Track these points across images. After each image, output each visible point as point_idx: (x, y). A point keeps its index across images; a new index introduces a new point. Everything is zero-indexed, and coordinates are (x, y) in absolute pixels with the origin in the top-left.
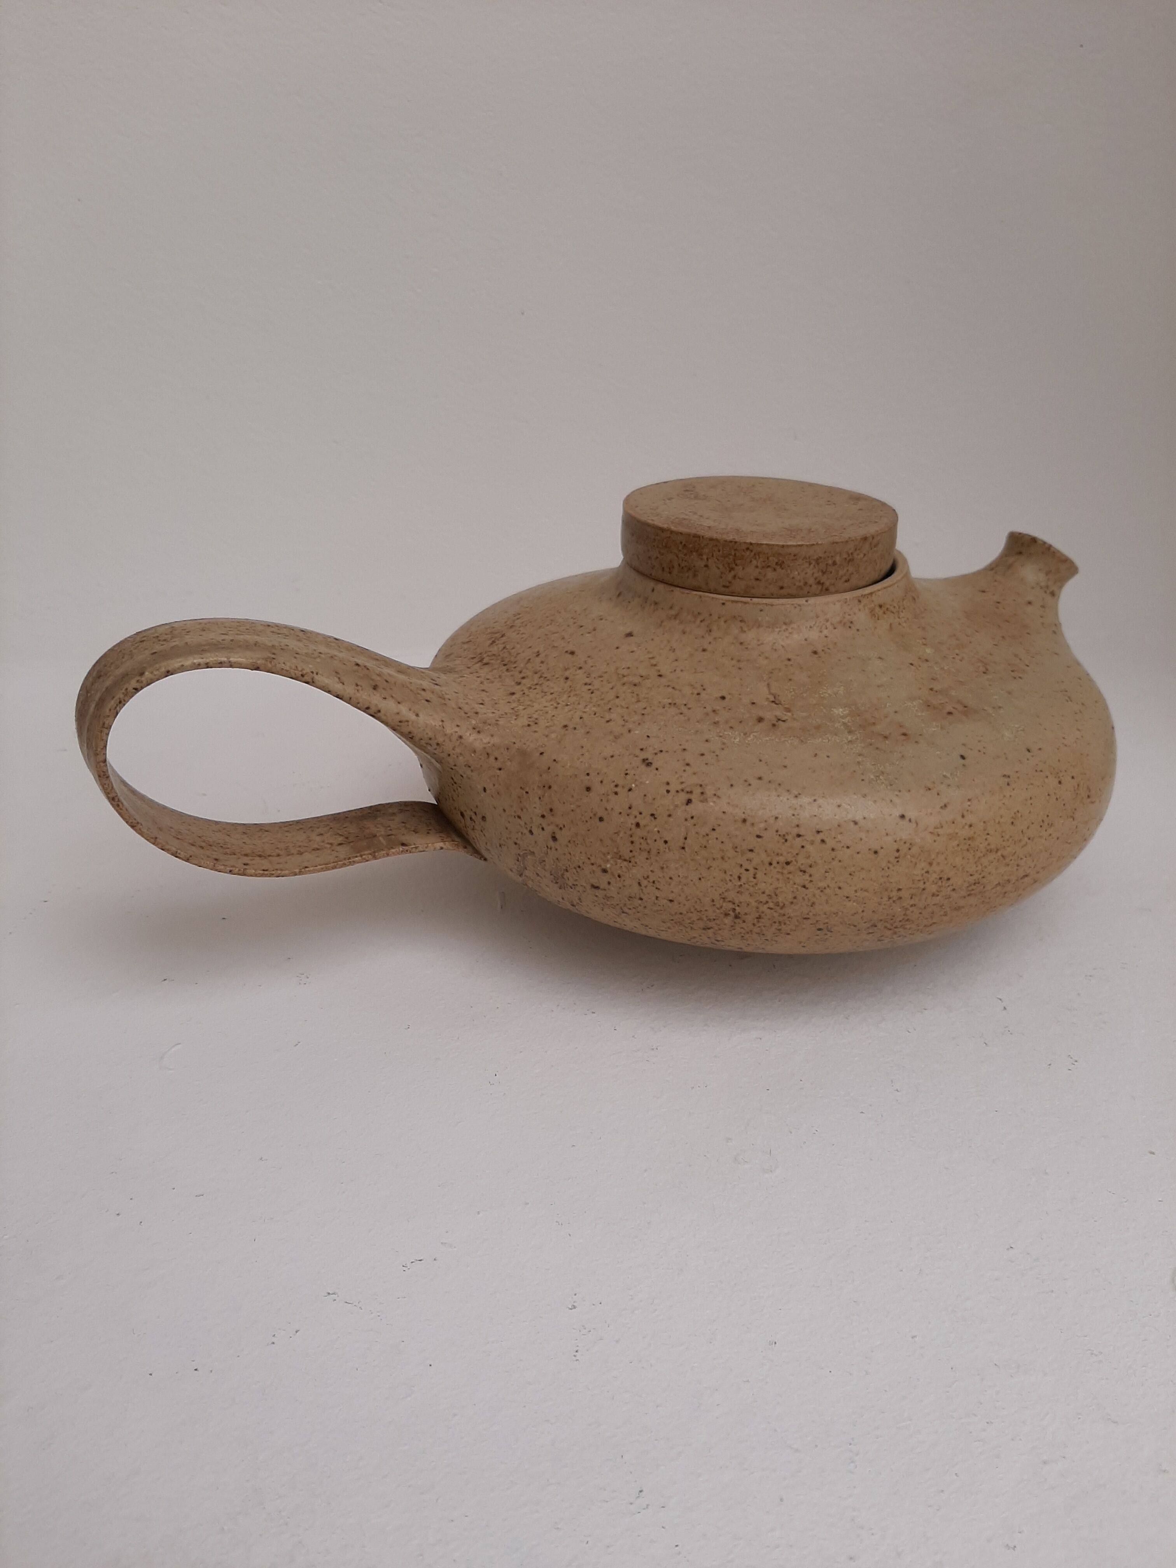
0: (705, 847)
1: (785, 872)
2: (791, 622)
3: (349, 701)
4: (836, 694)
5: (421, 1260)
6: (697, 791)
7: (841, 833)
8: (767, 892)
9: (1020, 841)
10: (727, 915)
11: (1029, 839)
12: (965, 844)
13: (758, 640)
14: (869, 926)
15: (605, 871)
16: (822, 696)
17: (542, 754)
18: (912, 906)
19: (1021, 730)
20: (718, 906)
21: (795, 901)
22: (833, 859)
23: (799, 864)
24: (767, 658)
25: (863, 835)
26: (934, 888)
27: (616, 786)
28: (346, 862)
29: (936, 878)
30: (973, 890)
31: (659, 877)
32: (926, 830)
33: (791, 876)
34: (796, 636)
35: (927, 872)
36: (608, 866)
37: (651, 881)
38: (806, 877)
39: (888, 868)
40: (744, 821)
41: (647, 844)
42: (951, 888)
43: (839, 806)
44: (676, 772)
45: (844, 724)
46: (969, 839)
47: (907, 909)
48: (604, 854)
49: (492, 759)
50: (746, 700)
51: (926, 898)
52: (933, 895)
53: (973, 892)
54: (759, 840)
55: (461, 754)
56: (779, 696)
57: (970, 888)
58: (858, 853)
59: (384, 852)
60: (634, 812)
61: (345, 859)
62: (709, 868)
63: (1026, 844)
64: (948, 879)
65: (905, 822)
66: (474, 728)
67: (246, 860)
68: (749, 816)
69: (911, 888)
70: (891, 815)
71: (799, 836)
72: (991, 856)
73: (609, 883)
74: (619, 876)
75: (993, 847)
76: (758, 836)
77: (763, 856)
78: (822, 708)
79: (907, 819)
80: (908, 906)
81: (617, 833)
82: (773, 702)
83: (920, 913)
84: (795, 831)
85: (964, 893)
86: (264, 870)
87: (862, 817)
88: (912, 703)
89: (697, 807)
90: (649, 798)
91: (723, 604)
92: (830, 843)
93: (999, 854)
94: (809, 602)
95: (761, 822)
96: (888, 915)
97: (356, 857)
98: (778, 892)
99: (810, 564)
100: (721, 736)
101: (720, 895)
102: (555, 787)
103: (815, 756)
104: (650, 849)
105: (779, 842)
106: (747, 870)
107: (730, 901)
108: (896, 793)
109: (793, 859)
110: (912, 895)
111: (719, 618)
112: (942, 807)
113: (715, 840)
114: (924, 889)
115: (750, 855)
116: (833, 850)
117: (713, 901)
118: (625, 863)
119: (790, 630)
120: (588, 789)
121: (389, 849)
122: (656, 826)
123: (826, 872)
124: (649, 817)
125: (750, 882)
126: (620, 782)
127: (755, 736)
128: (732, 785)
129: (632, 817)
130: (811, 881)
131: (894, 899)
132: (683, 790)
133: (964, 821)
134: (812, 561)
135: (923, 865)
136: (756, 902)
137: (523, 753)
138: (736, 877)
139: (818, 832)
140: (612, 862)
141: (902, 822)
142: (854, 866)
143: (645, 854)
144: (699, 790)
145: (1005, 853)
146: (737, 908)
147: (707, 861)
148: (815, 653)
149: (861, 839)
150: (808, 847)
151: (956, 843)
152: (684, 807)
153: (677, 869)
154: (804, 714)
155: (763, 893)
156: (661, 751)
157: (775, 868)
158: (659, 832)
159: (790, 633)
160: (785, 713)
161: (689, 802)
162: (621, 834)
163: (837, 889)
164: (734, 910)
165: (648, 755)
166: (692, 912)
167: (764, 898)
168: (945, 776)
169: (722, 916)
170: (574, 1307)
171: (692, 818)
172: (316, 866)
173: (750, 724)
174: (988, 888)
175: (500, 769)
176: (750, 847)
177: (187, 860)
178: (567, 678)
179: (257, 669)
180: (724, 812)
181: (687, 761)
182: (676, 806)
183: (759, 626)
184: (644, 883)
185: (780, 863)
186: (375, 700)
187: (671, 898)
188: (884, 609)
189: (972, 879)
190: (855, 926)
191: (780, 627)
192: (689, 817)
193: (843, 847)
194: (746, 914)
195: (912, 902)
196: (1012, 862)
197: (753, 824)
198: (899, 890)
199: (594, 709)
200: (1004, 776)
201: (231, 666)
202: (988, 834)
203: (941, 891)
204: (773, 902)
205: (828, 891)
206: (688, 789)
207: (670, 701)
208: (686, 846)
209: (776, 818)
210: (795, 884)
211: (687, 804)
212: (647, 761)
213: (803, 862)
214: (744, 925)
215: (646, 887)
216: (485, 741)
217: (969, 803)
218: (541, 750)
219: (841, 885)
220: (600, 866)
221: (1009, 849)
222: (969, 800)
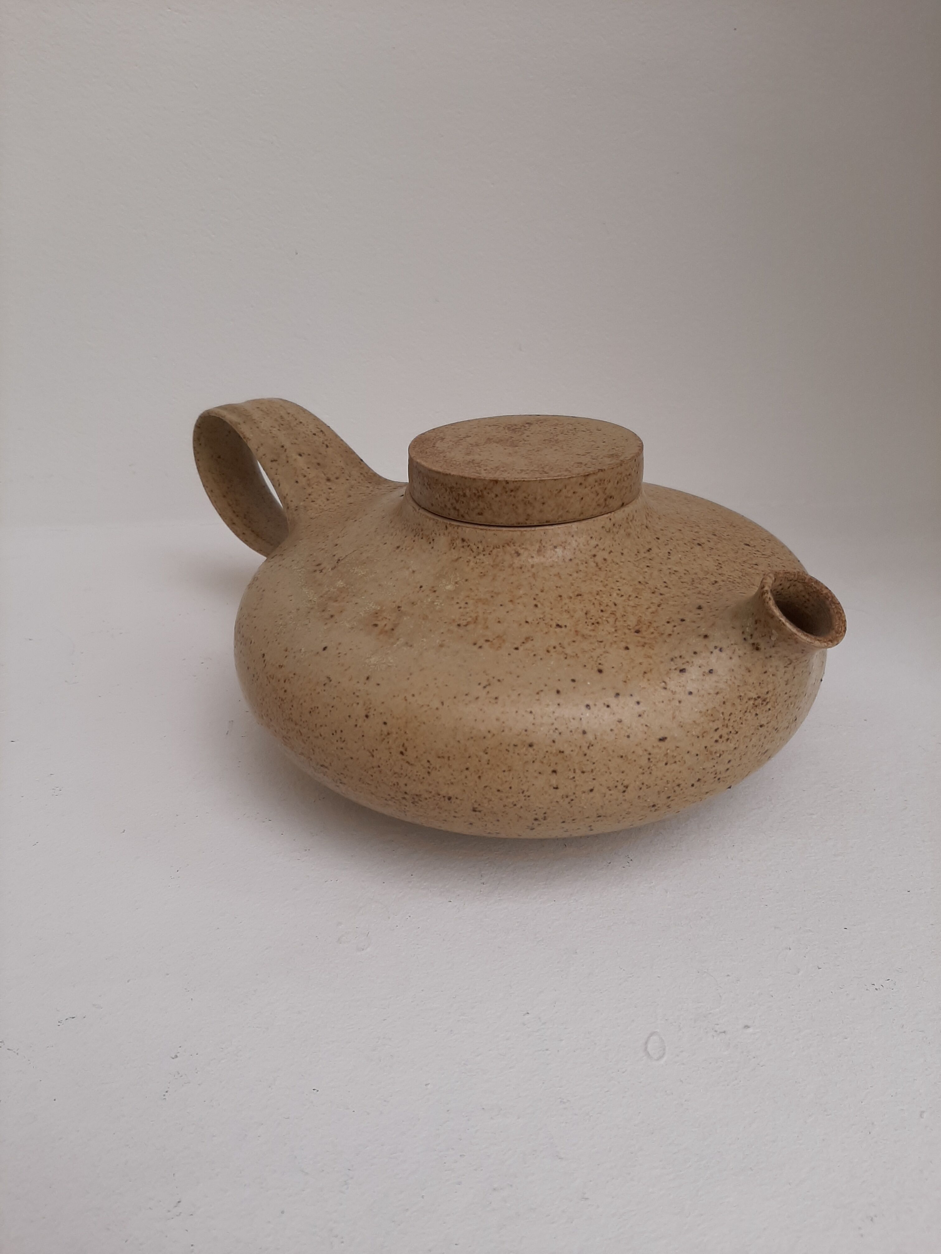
5: (73, 1018)
99: (446, 490)
134: (448, 488)
170: (176, 1057)
188: (465, 544)
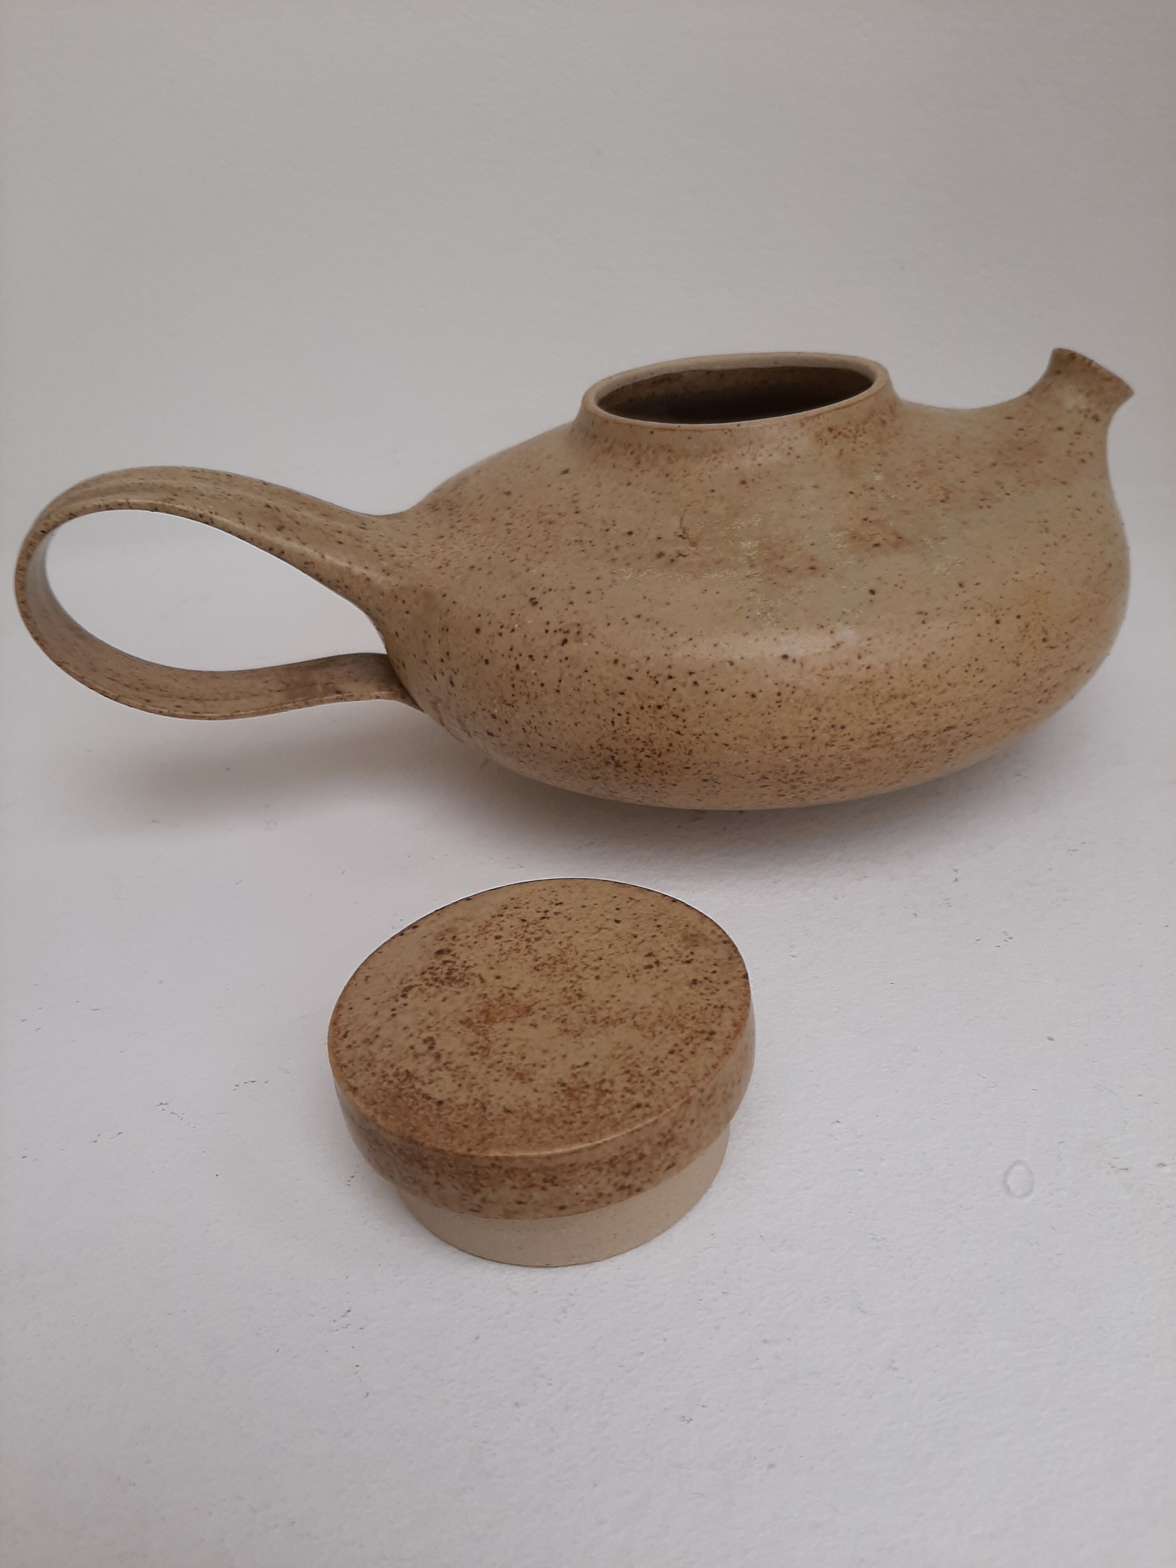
0: (578, 690)
1: (658, 716)
2: (721, 450)
3: (251, 540)
4: (750, 526)
6: (575, 630)
7: (716, 675)
8: (642, 739)
9: (936, 687)
10: (607, 763)
11: (949, 684)
12: (861, 688)
13: (685, 471)
14: (758, 778)
15: (494, 716)
16: (734, 528)
17: (444, 596)
18: (802, 756)
19: (959, 563)
20: (598, 753)
21: (671, 748)
22: (706, 703)
23: (671, 708)
24: (690, 490)
25: (739, 676)
26: (826, 737)
27: (502, 627)
28: (279, 707)
29: (827, 726)
30: (877, 741)
31: (540, 723)
32: (812, 671)
33: (664, 721)
34: (725, 465)
35: (815, 719)
36: (496, 711)
37: (533, 726)
38: (679, 722)
39: (769, 714)
40: (616, 661)
41: (527, 687)
42: (848, 738)
43: (716, 645)
44: (558, 612)
45: (749, 558)
46: (867, 682)
47: (797, 760)
48: (491, 699)
49: (399, 602)
50: (653, 535)
51: (819, 748)
52: (827, 745)
53: (877, 743)
54: (630, 682)
55: (370, 597)
56: (688, 530)
57: (874, 739)
58: (734, 696)
59: (318, 699)
60: (515, 654)
61: (278, 705)
62: (583, 713)
63: (944, 692)
64: (843, 727)
65: (789, 663)
66: (384, 571)
67: (180, 702)
68: (621, 656)
69: (798, 736)
70: (772, 655)
71: (670, 677)
72: (896, 703)
73: (500, 729)
74: (506, 722)
75: (898, 692)
76: (630, 678)
77: (635, 700)
78: (730, 541)
79: (791, 659)
80: (799, 757)
81: (500, 676)
82: (680, 536)
83: (816, 765)
84: (667, 672)
85: (865, 744)
86: (194, 713)
87: (739, 657)
88: (836, 535)
89: (572, 648)
90: (529, 638)
91: (652, 432)
92: (703, 685)
93: (908, 700)
94: (741, 427)
95: (633, 663)
96: (776, 766)
97: (289, 703)
98: (652, 738)
100: (614, 573)
101: (597, 741)
102: (451, 630)
103: (703, 593)
104: (529, 693)
105: (649, 684)
106: (619, 715)
107: (608, 749)
108: (783, 630)
109: (665, 703)
110: (801, 744)
111: (648, 448)
112: (833, 647)
113: (587, 682)
114: (814, 738)
115: (622, 698)
116: (706, 693)
117: (592, 748)
118: (509, 708)
119: (720, 459)
120: (478, 630)
121: (323, 697)
122: (533, 668)
123: (700, 717)
124: (527, 658)
125: (624, 727)
126: (506, 623)
127: (648, 573)
128: (609, 624)
129: (512, 659)
130: (685, 727)
131: (780, 748)
132: (560, 630)
133: (860, 662)
135: (811, 710)
136: (632, 748)
137: (428, 595)
138: (610, 723)
139: (691, 673)
140: (498, 706)
141: (784, 663)
142: (730, 710)
143: (525, 698)
144: (576, 629)
145: (915, 700)
146: (616, 756)
147: (581, 704)
148: (743, 482)
149: (737, 681)
150: (680, 689)
151: (850, 686)
152: (560, 648)
153: (554, 713)
154: (709, 548)
155: (638, 739)
156: (550, 590)
157: (647, 712)
158: (536, 674)
159: (720, 462)
160: (689, 547)
161: (565, 641)
162: (504, 677)
163: (714, 736)
164: (613, 757)
165: (536, 594)
166: (575, 760)
167: (640, 746)
168: (844, 613)
169: (603, 764)
171: (567, 658)
172: (248, 711)
173: (649, 559)
174: (898, 738)
175: (407, 612)
176: (621, 690)
177: (116, 699)
178: (493, 519)
179: (156, 510)
180: (597, 653)
181: (572, 600)
182: (553, 647)
183: (687, 456)
184: (528, 728)
185: (652, 707)
186: (279, 539)
187: (553, 745)
188: (834, 433)
189: (874, 728)
190: (743, 778)
191: (710, 456)
192: (563, 658)
193: (717, 690)
194: (625, 762)
195: (802, 752)
196: (926, 711)
197: (624, 665)
198: (784, 738)
199: (505, 549)
200: (920, 613)
201: (131, 508)
202: (891, 678)
203: (836, 741)
204: (649, 749)
205: (703, 737)
206: (565, 629)
207: (577, 538)
208: (561, 689)
209: (648, 658)
210: (668, 729)
211: (563, 645)
212: (534, 601)
213: (675, 705)
214: (626, 774)
215: (530, 733)
216: (393, 583)
217: (868, 643)
218: (445, 591)
219: (717, 731)
220: (489, 711)
221: (921, 696)
222: (869, 639)
